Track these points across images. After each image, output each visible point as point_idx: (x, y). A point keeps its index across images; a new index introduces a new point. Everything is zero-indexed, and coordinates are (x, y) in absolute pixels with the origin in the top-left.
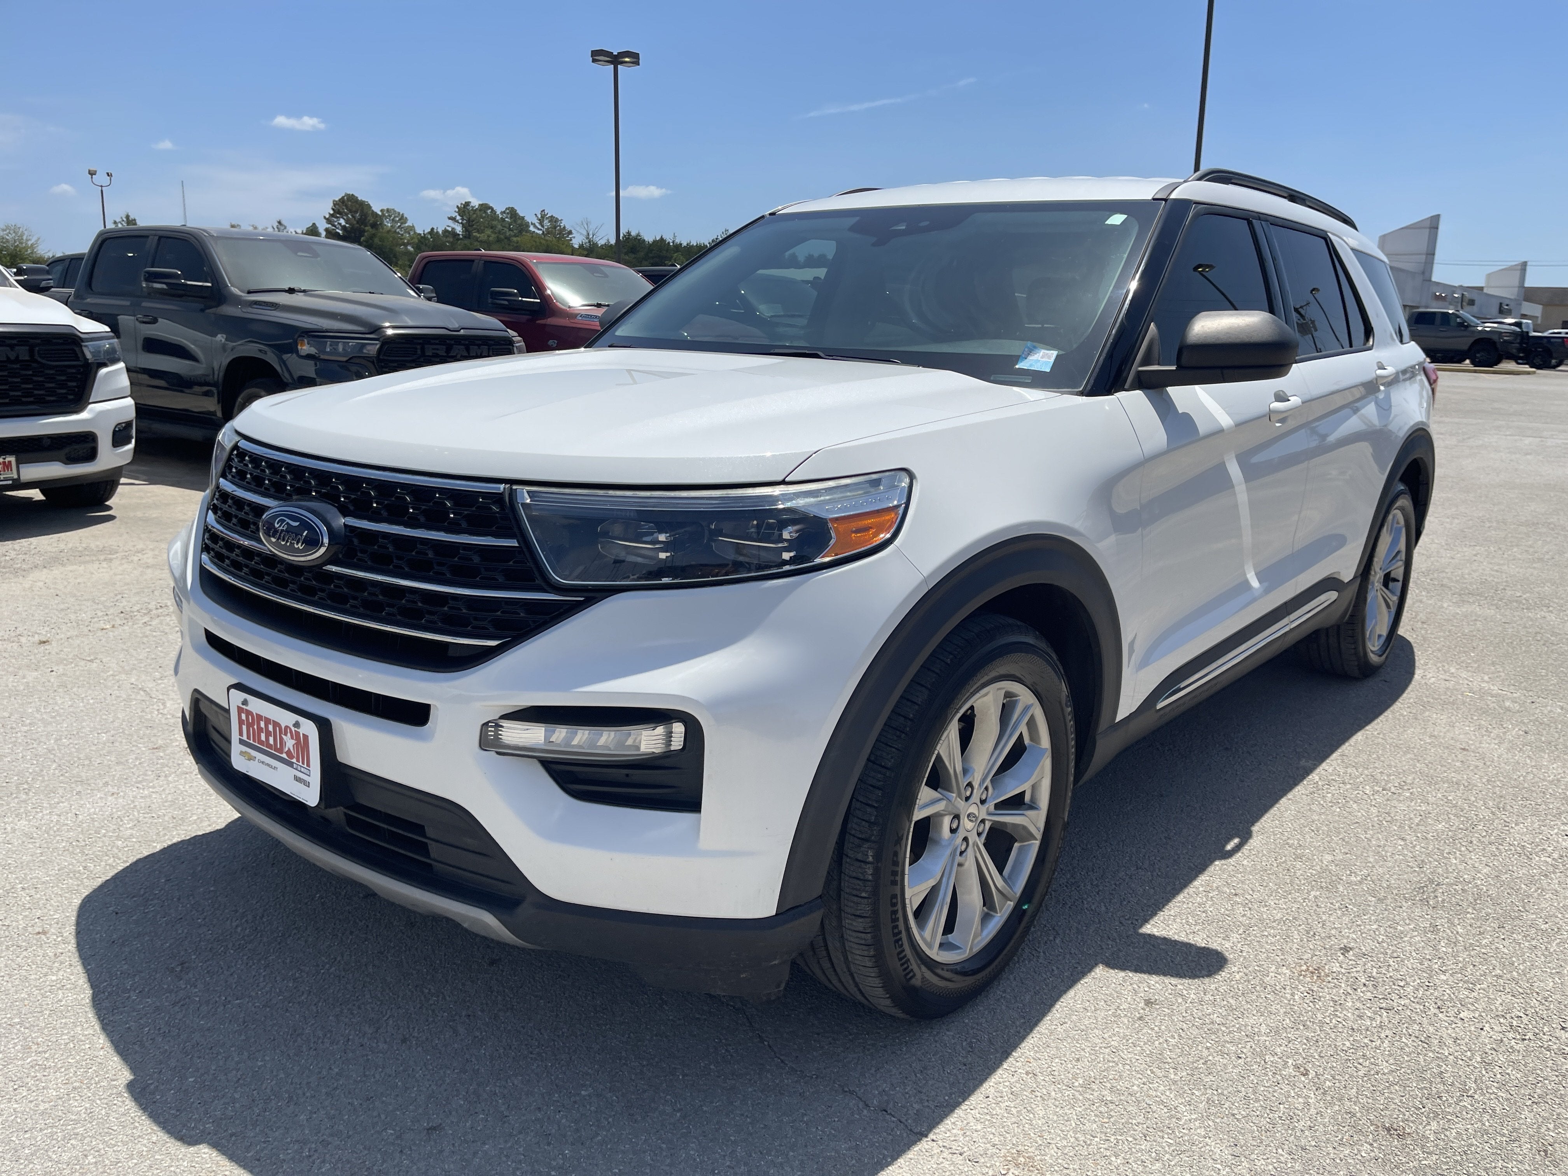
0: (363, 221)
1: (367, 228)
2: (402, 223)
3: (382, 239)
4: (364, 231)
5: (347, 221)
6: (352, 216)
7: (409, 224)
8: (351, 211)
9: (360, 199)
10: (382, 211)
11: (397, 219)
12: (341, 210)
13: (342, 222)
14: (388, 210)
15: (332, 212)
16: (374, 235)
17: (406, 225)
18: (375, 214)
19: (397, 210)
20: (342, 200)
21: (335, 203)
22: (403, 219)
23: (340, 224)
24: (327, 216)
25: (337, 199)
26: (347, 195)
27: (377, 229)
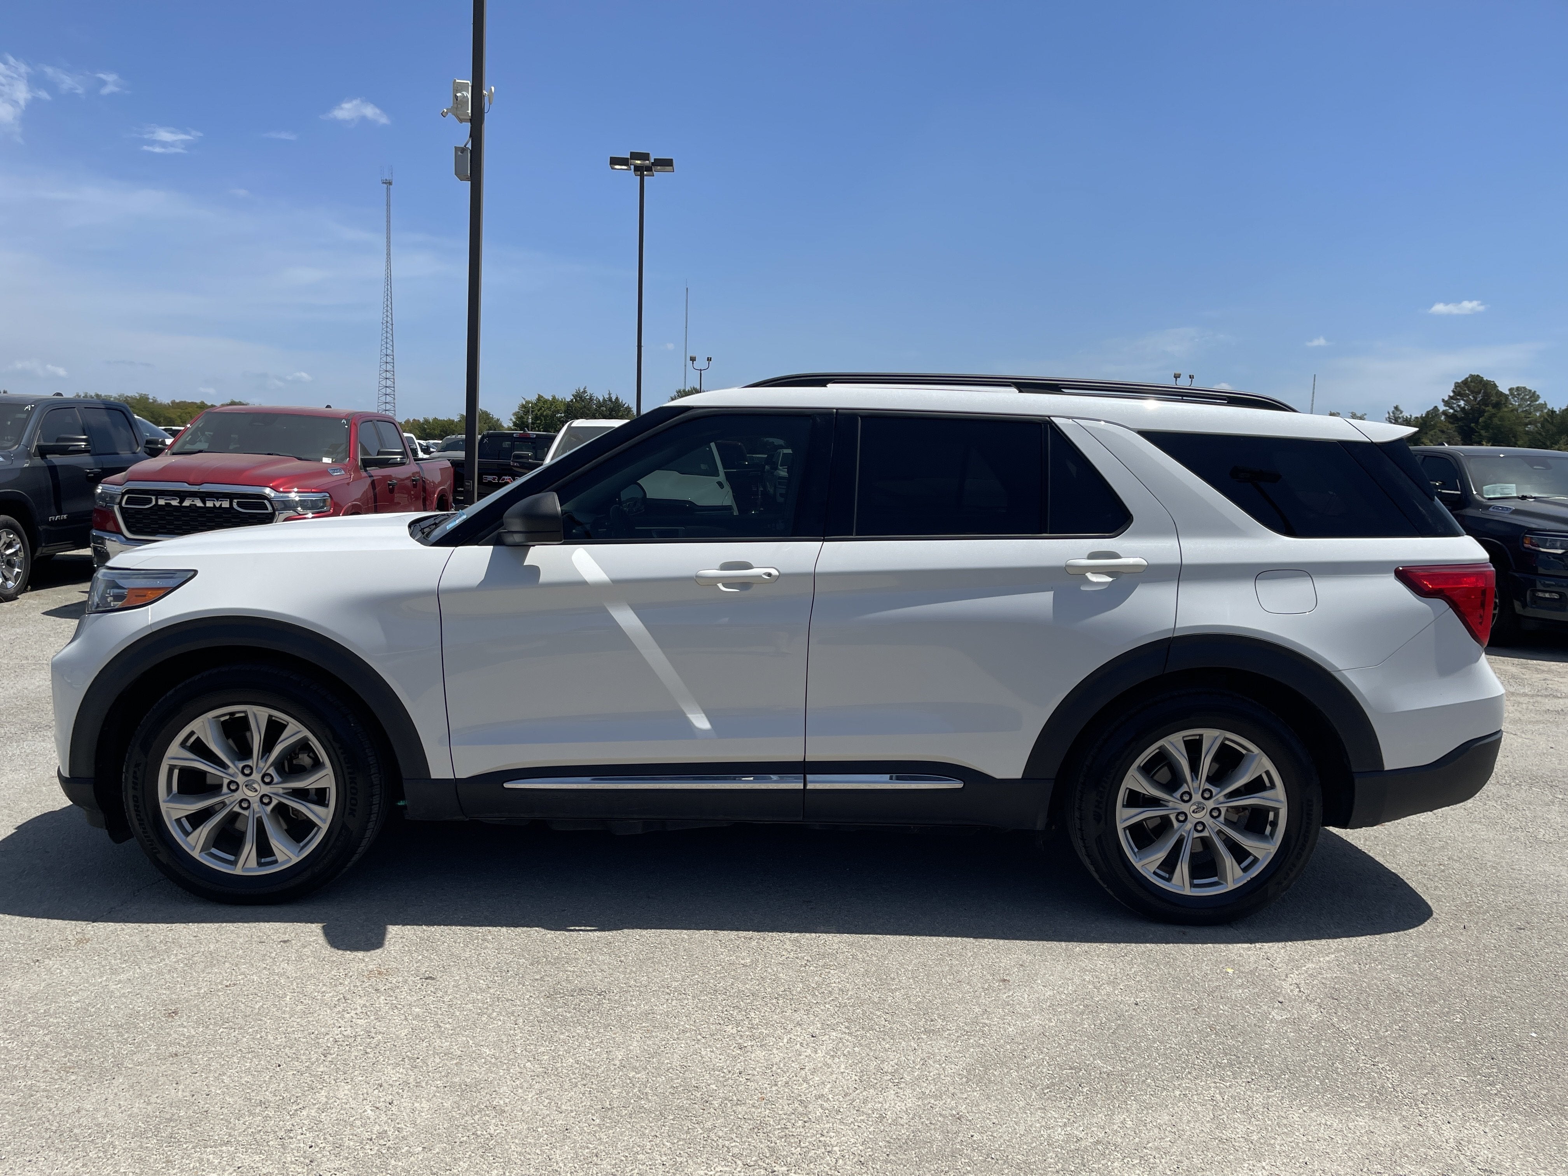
0: (1485, 402)
1: (1487, 409)
2: (1532, 401)
3: (1502, 419)
4: (1484, 411)
5: (1467, 402)
6: (1473, 397)
7: (1541, 401)
8: (1472, 392)
9: (1485, 379)
10: (1511, 390)
11: (1528, 397)
12: (1462, 392)
13: (1462, 403)
14: (1518, 389)
15: (1452, 394)
16: (1494, 415)
17: (1537, 403)
18: (1501, 394)
19: (1528, 388)
20: (1465, 382)
21: (1457, 385)
22: (1534, 396)
23: (1459, 406)
24: (1446, 399)
25: (1459, 381)
26: (1471, 376)
27: (1499, 409)
